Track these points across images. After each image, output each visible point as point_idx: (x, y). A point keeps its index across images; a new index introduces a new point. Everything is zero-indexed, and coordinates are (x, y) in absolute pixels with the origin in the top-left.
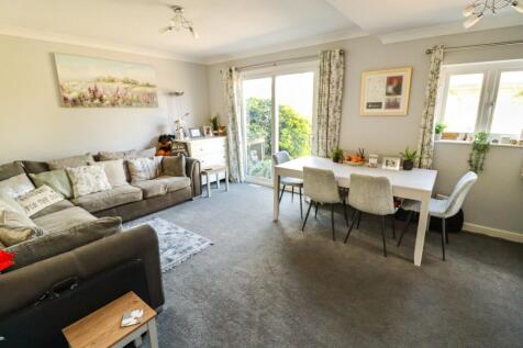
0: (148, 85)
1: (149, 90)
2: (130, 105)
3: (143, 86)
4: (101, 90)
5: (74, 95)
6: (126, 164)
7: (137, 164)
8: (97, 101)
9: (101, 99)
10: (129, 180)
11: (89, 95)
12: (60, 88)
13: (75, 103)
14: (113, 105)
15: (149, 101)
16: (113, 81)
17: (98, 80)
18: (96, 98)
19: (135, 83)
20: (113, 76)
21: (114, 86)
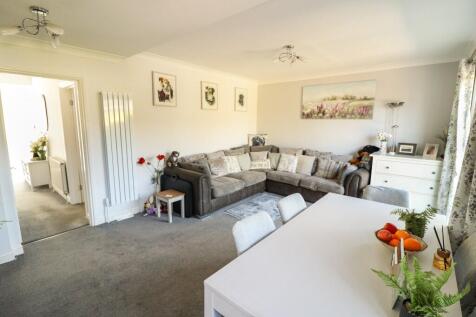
0: (365, 99)
1: (366, 103)
2: (344, 117)
3: (361, 100)
4: (325, 107)
5: (309, 111)
6: (317, 161)
7: (323, 164)
8: (321, 115)
9: (324, 114)
10: (313, 174)
11: (316, 110)
12: (303, 107)
13: (308, 116)
14: (331, 117)
15: (365, 112)
16: (334, 99)
17: (324, 100)
18: (321, 113)
19: (353, 99)
20: (335, 94)
21: (334, 103)
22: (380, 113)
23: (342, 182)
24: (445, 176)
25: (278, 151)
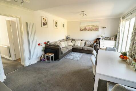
0: (97, 26)
1: (97, 27)
2: (92, 31)
3: (96, 26)
4: (86, 28)
5: (82, 29)
6: (85, 42)
7: (87, 43)
8: (85, 30)
9: (86, 30)
10: (84, 46)
11: (84, 29)
12: (80, 28)
13: (82, 30)
14: (88, 31)
15: (97, 30)
16: (89, 26)
17: (86, 26)
18: (85, 29)
19: (94, 26)
20: (89, 25)
21: (89, 27)
22: (100, 30)
23: (93, 47)
24: (117, 44)
25: (74, 40)
